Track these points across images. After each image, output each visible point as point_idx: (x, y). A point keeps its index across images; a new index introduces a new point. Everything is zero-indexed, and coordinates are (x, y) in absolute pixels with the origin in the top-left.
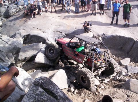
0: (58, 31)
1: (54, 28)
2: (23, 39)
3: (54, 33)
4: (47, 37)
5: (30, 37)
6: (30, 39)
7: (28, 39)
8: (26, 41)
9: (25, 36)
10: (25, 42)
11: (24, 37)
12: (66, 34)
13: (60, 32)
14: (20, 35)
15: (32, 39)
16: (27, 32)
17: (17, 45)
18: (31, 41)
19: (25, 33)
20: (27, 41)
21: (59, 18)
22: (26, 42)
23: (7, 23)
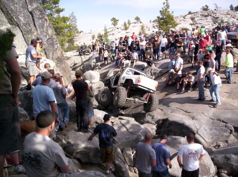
0: (220, 120)
1: (213, 113)
2: (156, 125)
3: (213, 123)
4: (198, 127)
5: (167, 123)
6: (168, 127)
7: (164, 126)
8: (160, 130)
9: (159, 120)
10: (158, 131)
11: (157, 122)
12: (234, 127)
13: (223, 122)
14: (153, 118)
15: (170, 129)
16: (164, 115)
18: (168, 131)
19: (160, 115)
20: (163, 130)
21: (227, 95)
22: (160, 132)
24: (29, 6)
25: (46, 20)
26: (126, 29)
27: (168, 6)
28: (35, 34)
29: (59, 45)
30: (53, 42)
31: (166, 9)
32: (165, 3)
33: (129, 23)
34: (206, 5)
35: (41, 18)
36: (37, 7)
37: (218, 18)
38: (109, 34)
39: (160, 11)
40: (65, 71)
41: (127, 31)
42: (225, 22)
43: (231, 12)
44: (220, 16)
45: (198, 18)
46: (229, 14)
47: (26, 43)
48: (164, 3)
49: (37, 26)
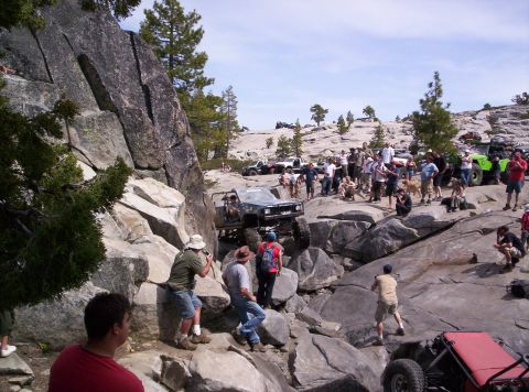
16: (413, 333)
17: (357, 376)
23: (354, 282)
24: (144, 74)
25: (175, 105)
26: (342, 128)
27: (439, 92)
28: (150, 132)
29: (196, 159)
30: (185, 151)
31: (434, 98)
32: (434, 84)
33: (350, 120)
34: (525, 94)
35: (166, 101)
36: (161, 77)
38: (303, 138)
39: (421, 101)
40: (203, 216)
41: (344, 136)
45: (505, 120)
47: (130, 149)
48: (431, 85)
49: (156, 117)
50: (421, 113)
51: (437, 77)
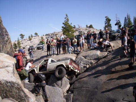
26: (30, 40)
27: (68, 20)
33: (32, 37)
37: (82, 32)
39: (63, 23)
41: (31, 41)
42: (86, 34)
43: (87, 28)
44: (83, 31)
46: (87, 30)
48: (65, 18)
50: (64, 27)
51: (67, 16)
